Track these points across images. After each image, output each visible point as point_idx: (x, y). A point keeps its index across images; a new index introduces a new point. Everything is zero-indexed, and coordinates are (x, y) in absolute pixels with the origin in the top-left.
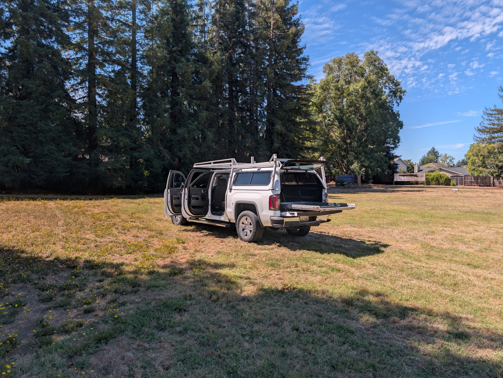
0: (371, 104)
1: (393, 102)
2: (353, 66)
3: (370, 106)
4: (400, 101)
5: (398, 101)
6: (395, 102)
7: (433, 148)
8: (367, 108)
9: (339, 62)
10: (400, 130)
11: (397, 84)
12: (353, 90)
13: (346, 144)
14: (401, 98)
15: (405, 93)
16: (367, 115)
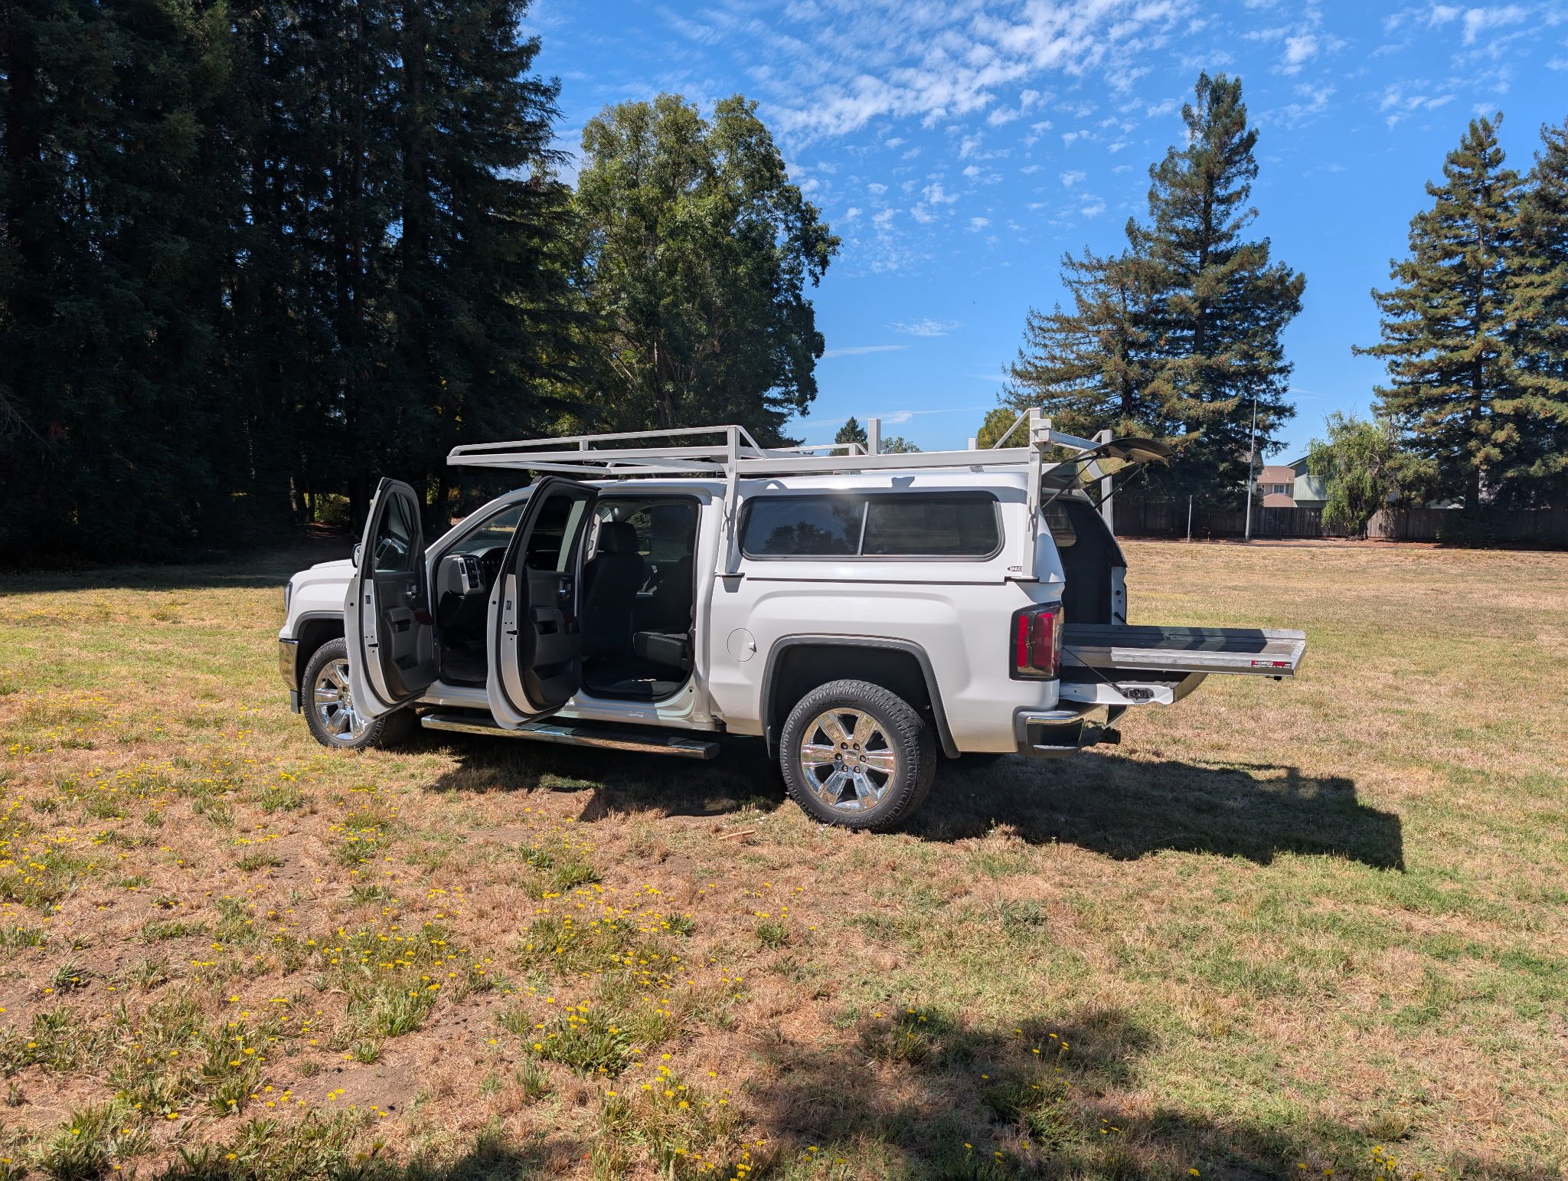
0: (742, 270)
1: (800, 272)
2: (683, 140)
3: (737, 278)
4: (823, 269)
5: (818, 270)
6: (805, 274)
7: (853, 421)
8: (729, 283)
9: (637, 120)
10: (816, 361)
11: (808, 215)
12: (686, 218)
13: (660, 394)
14: (824, 263)
15: (838, 248)
16: (728, 304)
